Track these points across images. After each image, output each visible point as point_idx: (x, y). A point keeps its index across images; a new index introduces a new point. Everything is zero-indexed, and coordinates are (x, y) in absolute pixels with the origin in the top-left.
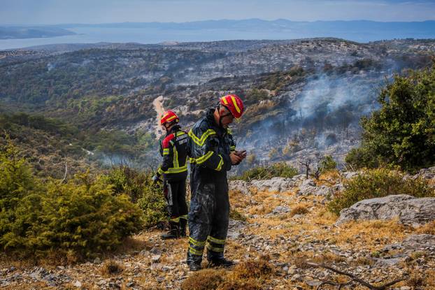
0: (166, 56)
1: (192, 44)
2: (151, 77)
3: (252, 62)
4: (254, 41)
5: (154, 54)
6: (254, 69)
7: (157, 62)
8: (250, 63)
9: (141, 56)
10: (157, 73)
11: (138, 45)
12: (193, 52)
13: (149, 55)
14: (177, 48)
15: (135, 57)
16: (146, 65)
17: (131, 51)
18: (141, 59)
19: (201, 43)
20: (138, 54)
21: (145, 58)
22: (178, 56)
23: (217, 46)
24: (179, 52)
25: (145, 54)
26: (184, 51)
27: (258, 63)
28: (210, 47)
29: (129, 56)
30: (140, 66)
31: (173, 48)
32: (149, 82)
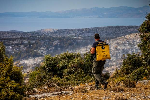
0: (44, 43)
1: (67, 31)
2: (31, 62)
3: (118, 47)
4: (122, 27)
5: (34, 42)
6: (119, 53)
7: (36, 48)
8: (116, 48)
9: (22, 44)
10: (37, 59)
11: (19, 33)
12: (68, 39)
13: (29, 43)
14: (54, 35)
15: (17, 44)
16: (27, 52)
17: (13, 40)
18: (22, 46)
19: (75, 30)
20: (20, 42)
21: (25, 46)
22: (55, 43)
23: (89, 32)
24: (55, 39)
25: (25, 42)
26: (60, 39)
27: (124, 48)
28: (83, 33)
29: (12, 44)
30: (22, 52)
31: (50, 35)
32: (29, 66)
